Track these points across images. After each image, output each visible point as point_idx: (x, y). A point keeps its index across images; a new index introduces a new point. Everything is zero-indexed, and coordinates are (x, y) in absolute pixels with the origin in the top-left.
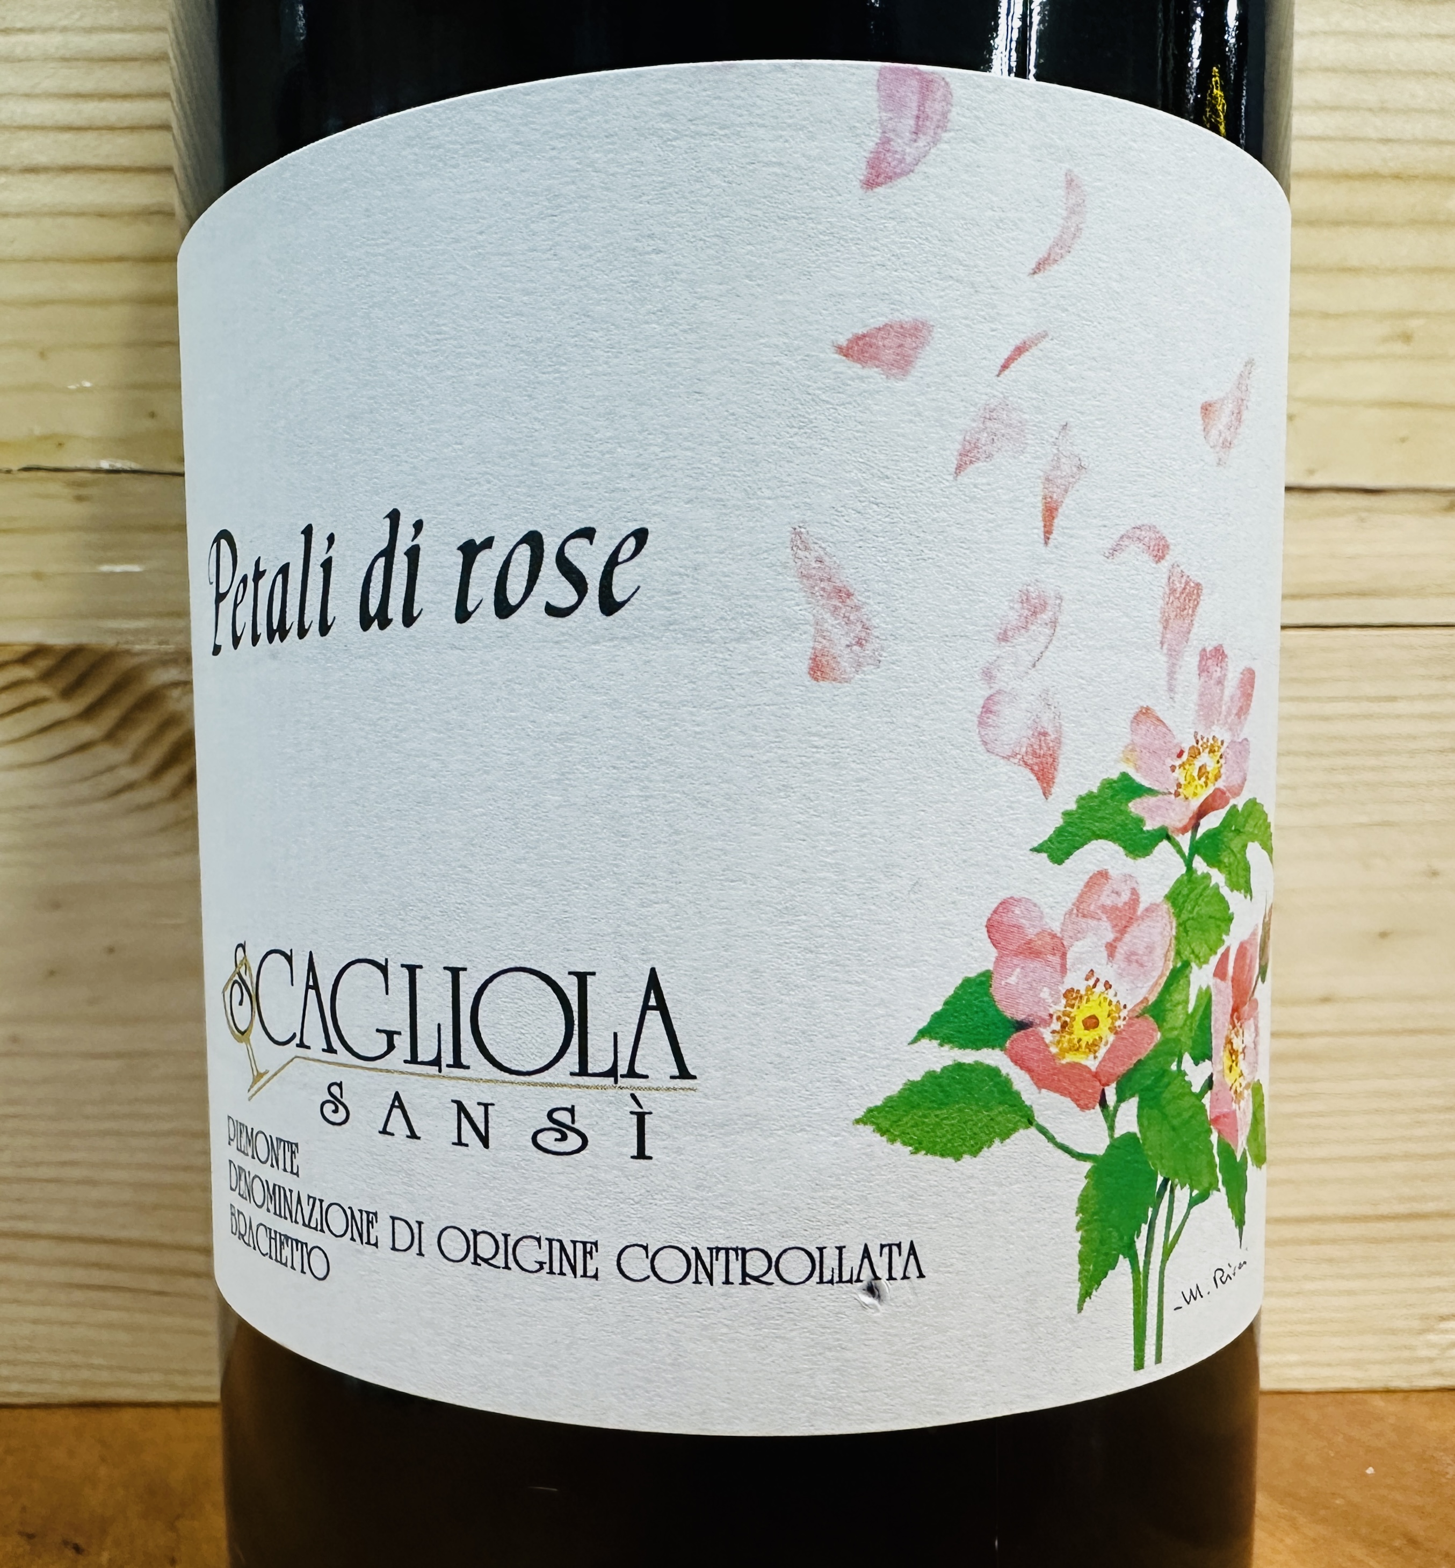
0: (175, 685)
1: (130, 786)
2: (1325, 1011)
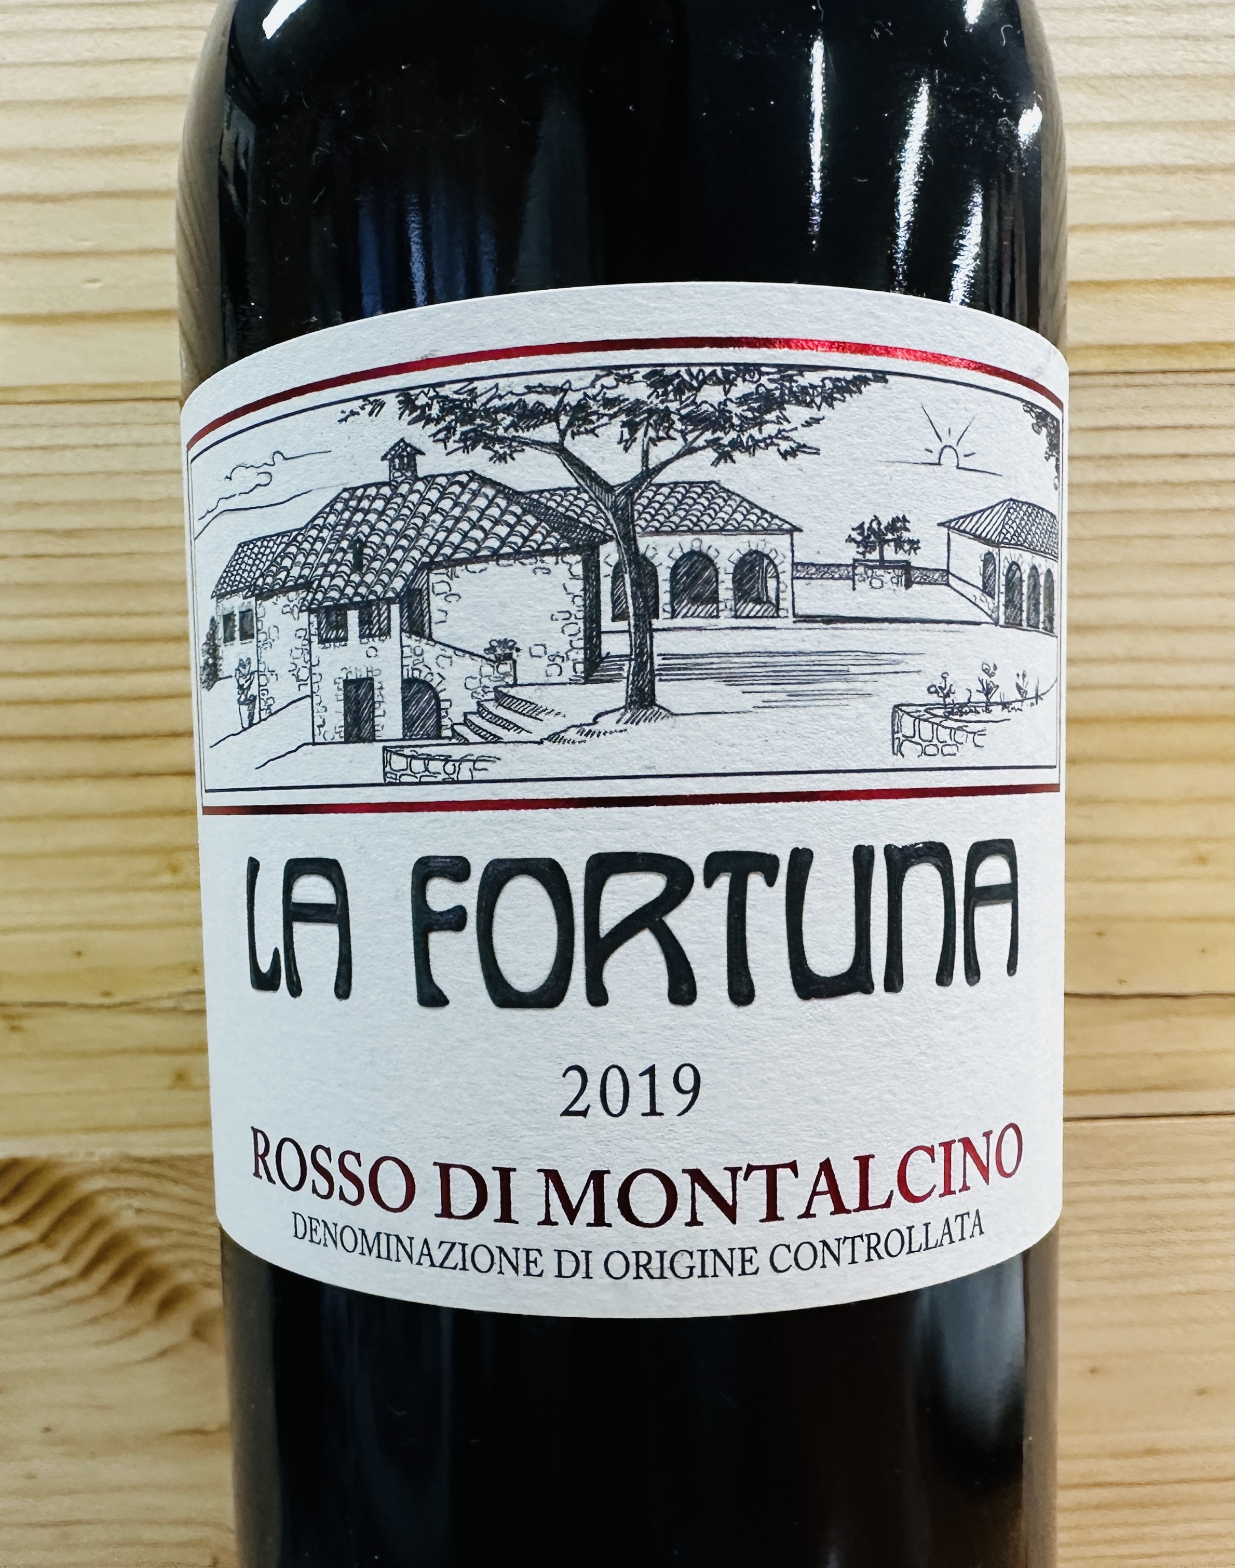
0: (101, 1192)
1: (63, 1283)
2: (1149, 1462)
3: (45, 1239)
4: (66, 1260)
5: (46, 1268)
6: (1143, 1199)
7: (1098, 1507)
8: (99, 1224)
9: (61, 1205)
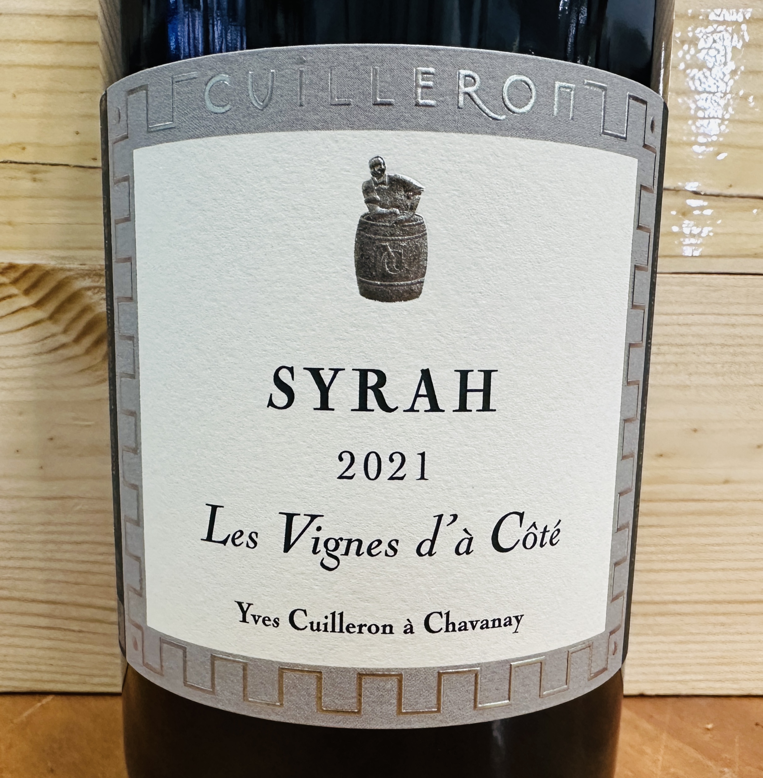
0: (89, 289)
2: (726, 487)
3: (52, 317)
4: (65, 331)
5: (53, 335)
6: (733, 325)
7: (692, 513)
8: (86, 309)
9: (62, 296)
